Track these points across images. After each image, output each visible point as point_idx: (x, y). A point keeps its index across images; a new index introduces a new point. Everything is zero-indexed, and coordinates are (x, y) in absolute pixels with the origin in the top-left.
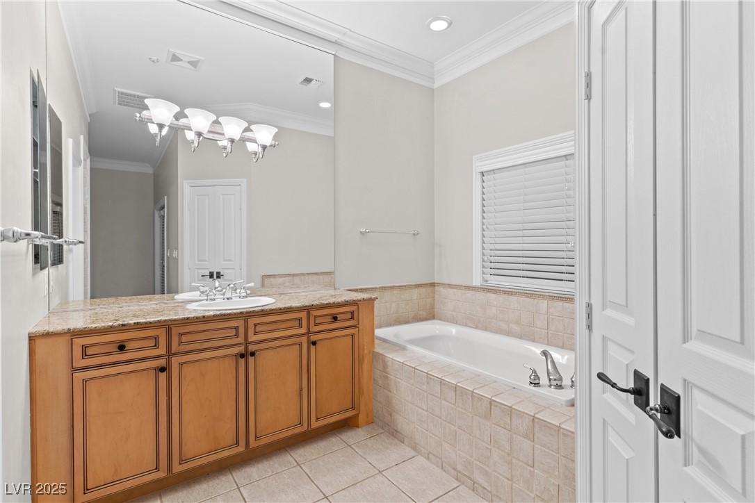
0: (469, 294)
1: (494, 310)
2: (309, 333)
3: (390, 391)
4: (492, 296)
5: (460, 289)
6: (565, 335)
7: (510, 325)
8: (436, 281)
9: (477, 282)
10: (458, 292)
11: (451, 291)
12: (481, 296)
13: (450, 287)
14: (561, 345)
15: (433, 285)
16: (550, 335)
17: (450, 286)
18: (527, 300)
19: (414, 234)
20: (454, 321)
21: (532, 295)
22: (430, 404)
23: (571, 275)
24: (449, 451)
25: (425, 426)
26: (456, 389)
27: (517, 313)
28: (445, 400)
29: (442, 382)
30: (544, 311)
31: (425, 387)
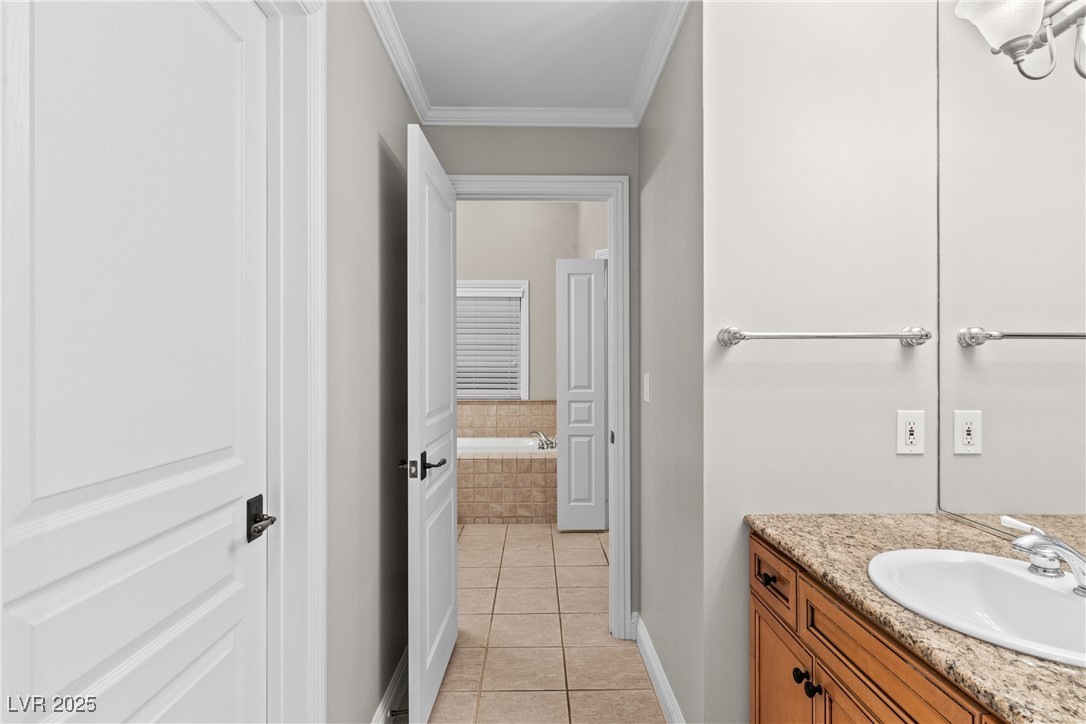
6: (510, 428)
7: (464, 430)
16: (498, 430)
18: (479, 407)
21: (484, 402)
22: (477, 481)
23: (514, 383)
24: (496, 508)
25: (472, 499)
26: (502, 461)
27: (470, 418)
28: (492, 473)
29: (489, 461)
30: (494, 413)
31: (471, 471)
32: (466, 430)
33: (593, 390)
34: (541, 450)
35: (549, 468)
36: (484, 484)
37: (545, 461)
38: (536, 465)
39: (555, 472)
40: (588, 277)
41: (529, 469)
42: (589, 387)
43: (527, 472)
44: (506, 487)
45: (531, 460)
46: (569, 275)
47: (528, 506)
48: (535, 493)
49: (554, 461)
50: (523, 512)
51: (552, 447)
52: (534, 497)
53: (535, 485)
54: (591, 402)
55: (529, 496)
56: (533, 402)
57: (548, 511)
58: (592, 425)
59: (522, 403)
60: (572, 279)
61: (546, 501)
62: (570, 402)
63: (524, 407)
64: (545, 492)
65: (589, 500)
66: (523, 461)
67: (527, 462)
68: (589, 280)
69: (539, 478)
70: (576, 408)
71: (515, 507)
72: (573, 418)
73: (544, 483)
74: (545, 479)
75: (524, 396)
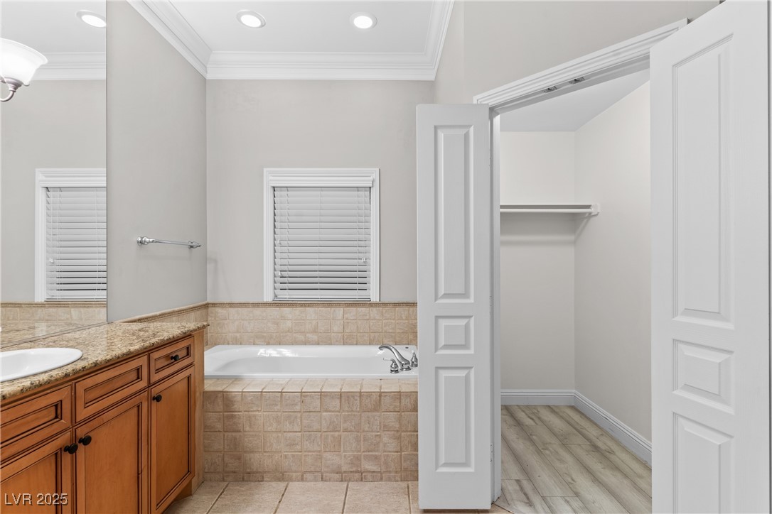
0: (258, 312)
1: (289, 324)
2: (150, 385)
3: (240, 431)
4: (286, 311)
5: (246, 307)
6: (359, 334)
7: (307, 335)
8: (209, 300)
9: (268, 297)
10: (244, 311)
11: (233, 311)
12: (273, 312)
13: (231, 307)
14: (355, 343)
15: (206, 306)
16: (345, 337)
17: (231, 305)
18: (324, 309)
19: (192, 247)
20: (237, 342)
21: (329, 304)
22: (305, 422)
23: (363, 284)
24: (332, 459)
25: (298, 447)
26: (340, 395)
27: (314, 322)
28: (326, 411)
29: (322, 395)
30: (340, 317)
31: (298, 408)
32: (309, 335)
33: (472, 300)
34: (394, 375)
35: (407, 404)
36: (316, 426)
37: (399, 395)
38: (386, 401)
39: (415, 409)
40: (464, 131)
41: (377, 407)
42: (465, 295)
43: (375, 410)
44: (345, 430)
45: (381, 394)
46: (436, 128)
47: (376, 458)
48: (385, 439)
49: (413, 396)
50: (368, 466)
51: (408, 369)
52: (385, 445)
53: (386, 427)
54: (470, 317)
55: (378, 443)
56: (385, 304)
57: (404, 465)
58: (471, 352)
59: (372, 305)
60: (441, 135)
61: (401, 451)
62: (437, 317)
63: (374, 309)
64: (399, 438)
65: (466, 464)
66: (369, 394)
67: (375, 397)
68: (467, 136)
69: (391, 418)
70: (446, 326)
71: (358, 458)
72: (442, 342)
73: (397, 426)
74: (400, 420)
75: (375, 298)
